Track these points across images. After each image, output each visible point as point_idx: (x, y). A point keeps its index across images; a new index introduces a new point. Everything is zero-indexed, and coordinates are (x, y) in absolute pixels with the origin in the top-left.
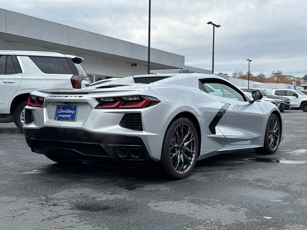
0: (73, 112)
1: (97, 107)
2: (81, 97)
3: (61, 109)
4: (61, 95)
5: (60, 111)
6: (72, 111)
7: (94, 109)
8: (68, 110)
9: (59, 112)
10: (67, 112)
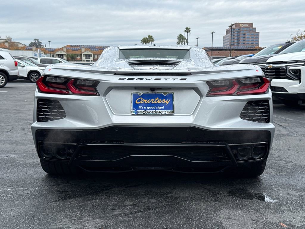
0: (166, 102)
1: (209, 94)
2: (185, 79)
3: (142, 98)
4: (144, 77)
5: (140, 100)
6: (164, 100)
7: (206, 96)
8: (156, 99)
9: (138, 102)
10: (155, 102)
